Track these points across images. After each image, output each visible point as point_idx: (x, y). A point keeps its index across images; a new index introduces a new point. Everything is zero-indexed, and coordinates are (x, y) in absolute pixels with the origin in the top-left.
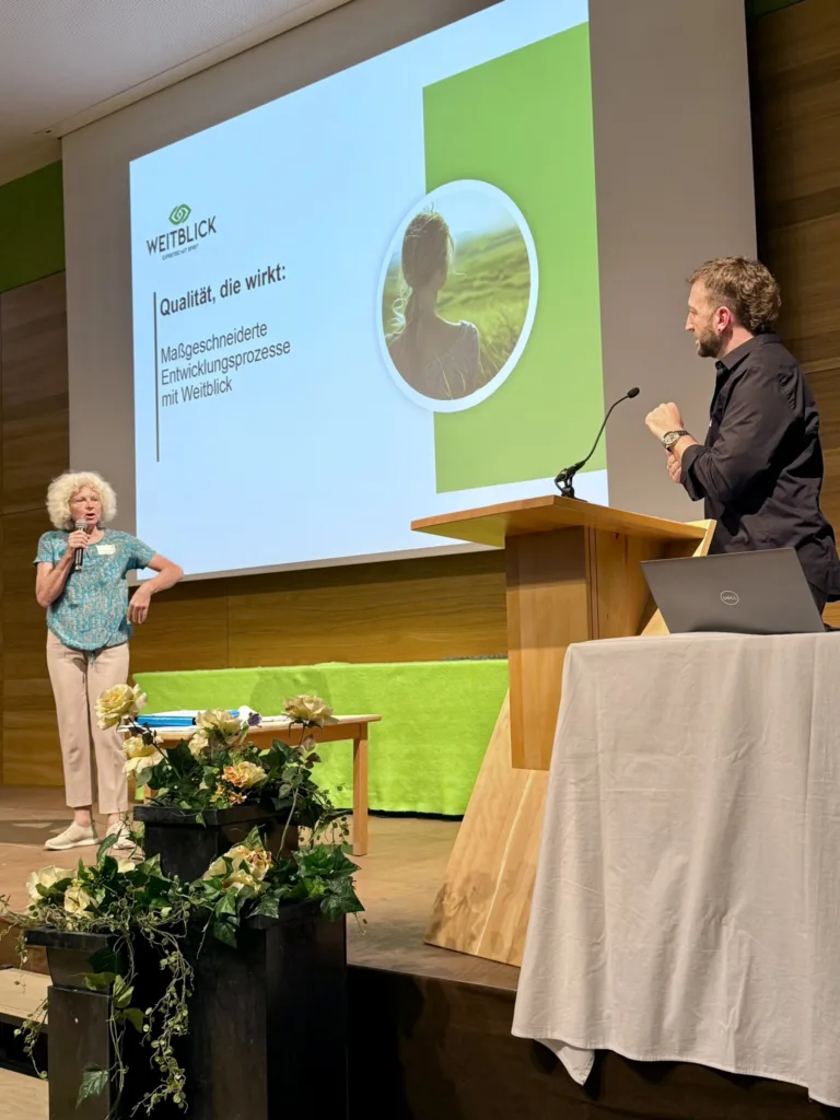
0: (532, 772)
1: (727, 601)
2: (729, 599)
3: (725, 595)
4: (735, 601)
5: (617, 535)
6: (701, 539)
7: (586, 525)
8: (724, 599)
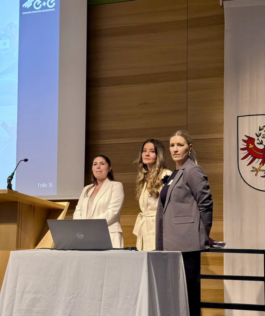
1: (79, 237)
3: (78, 234)
4: (82, 237)
5: (31, 205)
7: (19, 201)
8: (78, 236)
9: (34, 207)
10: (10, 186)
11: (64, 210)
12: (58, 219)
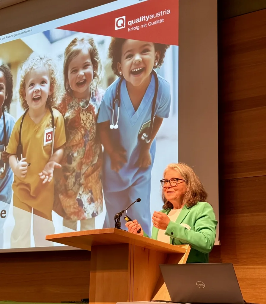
2: (201, 285)
4: (203, 287)
7: (130, 243)
8: (198, 285)
9: (149, 250)
10: (118, 226)
11: (185, 254)
12: (179, 263)
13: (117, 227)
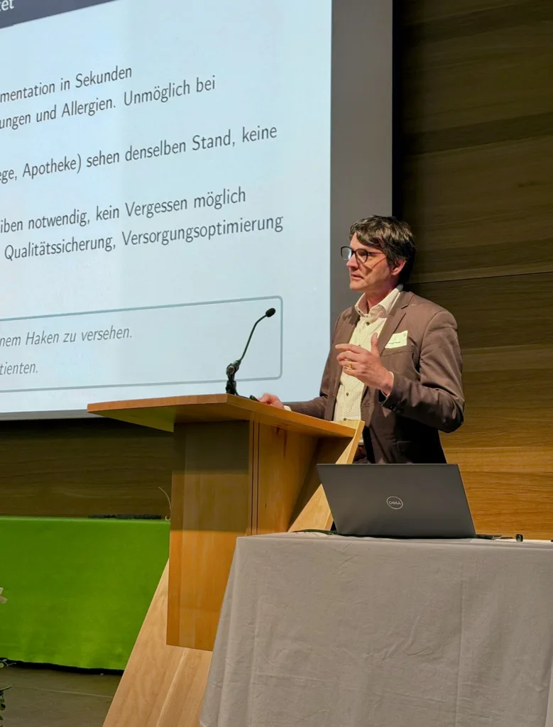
0: (187, 650)
1: (393, 505)
2: (395, 504)
3: (390, 500)
4: (400, 506)
5: (278, 429)
6: (352, 438)
7: (251, 420)
8: (390, 503)
9: (286, 432)
11: (353, 440)
13: (229, 390)
